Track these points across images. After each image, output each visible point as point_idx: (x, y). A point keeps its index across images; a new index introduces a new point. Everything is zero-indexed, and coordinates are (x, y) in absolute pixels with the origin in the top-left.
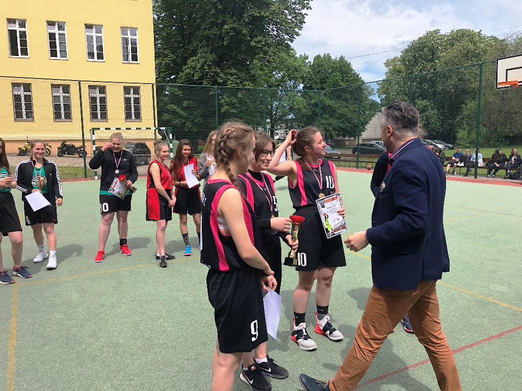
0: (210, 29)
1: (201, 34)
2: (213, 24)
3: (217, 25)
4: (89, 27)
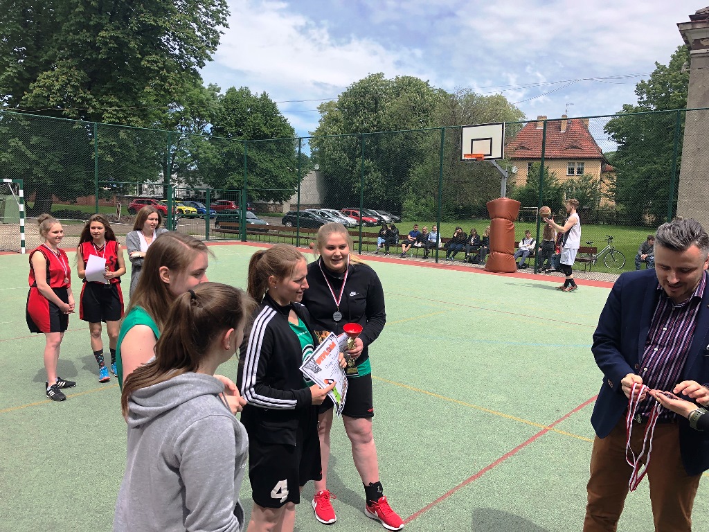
2: (82, 26)
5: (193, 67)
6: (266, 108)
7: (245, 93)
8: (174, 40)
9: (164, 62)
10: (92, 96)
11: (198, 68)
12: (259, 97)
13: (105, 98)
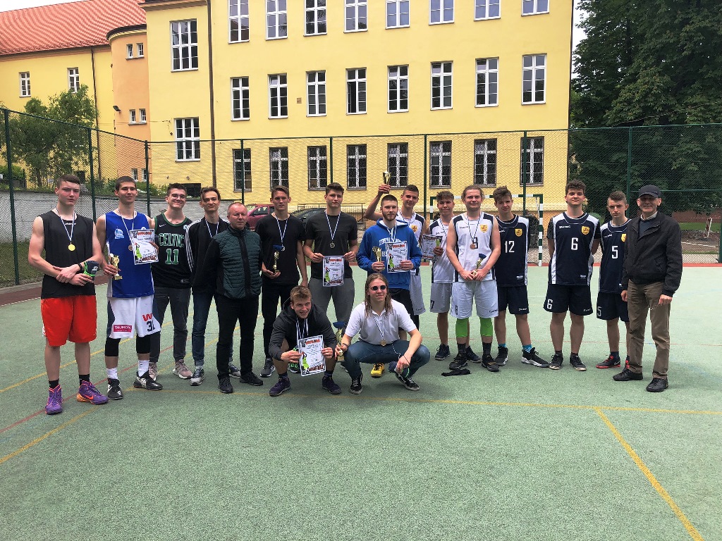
0: (659, 35)
1: (645, 47)
2: (665, 27)
3: (671, 27)
4: (481, 62)
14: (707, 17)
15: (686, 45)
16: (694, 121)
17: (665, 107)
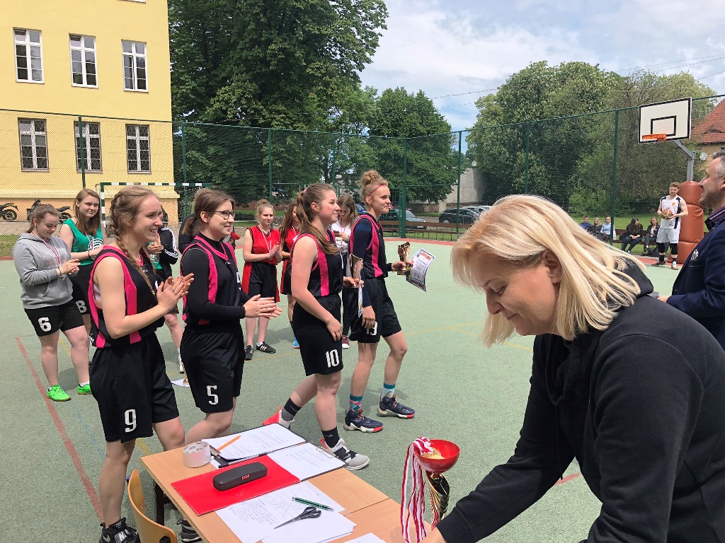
0: (250, 49)
2: (254, 43)
3: (260, 43)
4: (75, 38)
5: (353, 70)
6: (422, 106)
7: (402, 92)
8: (336, 46)
9: (327, 68)
10: (262, 107)
11: (357, 72)
12: (415, 96)
13: (274, 107)
14: (285, 40)
15: (271, 61)
16: (278, 125)
17: (255, 110)
